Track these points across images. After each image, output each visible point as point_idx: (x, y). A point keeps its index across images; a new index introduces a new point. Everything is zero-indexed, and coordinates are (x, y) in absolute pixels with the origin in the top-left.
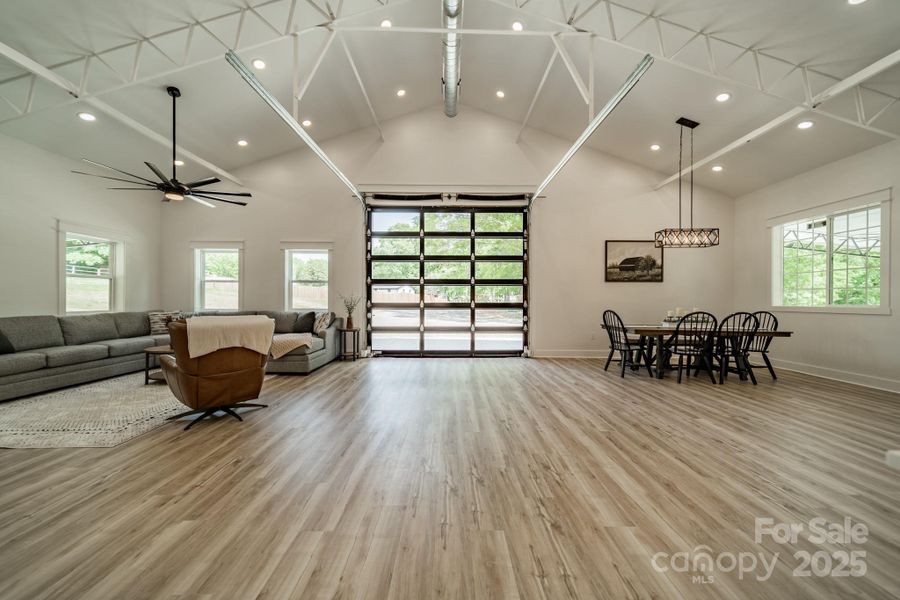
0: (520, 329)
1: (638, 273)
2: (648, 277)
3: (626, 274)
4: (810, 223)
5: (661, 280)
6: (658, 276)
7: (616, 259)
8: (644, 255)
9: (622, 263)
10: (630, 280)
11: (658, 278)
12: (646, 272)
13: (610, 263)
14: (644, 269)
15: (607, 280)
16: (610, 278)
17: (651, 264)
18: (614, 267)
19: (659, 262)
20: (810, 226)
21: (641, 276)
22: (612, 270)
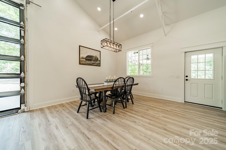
0: (18, 93)
1: (92, 62)
2: (96, 64)
3: (88, 62)
4: (134, 52)
5: (100, 66)
6: (99, 64)
7: (84, 55)
8: (94, 55)
9: (86, 57)
10: (89, 65)
11: (99, 65)
12: (95, 62)
13: (81, 56)
14: (94, 61)
15: (80, 64)
16: (81, 63)
17: (97, 59)
18: (83, 58)
19: (99, 59)
20: (134, 53)
21: (93, 64)
22: (82, 59)
